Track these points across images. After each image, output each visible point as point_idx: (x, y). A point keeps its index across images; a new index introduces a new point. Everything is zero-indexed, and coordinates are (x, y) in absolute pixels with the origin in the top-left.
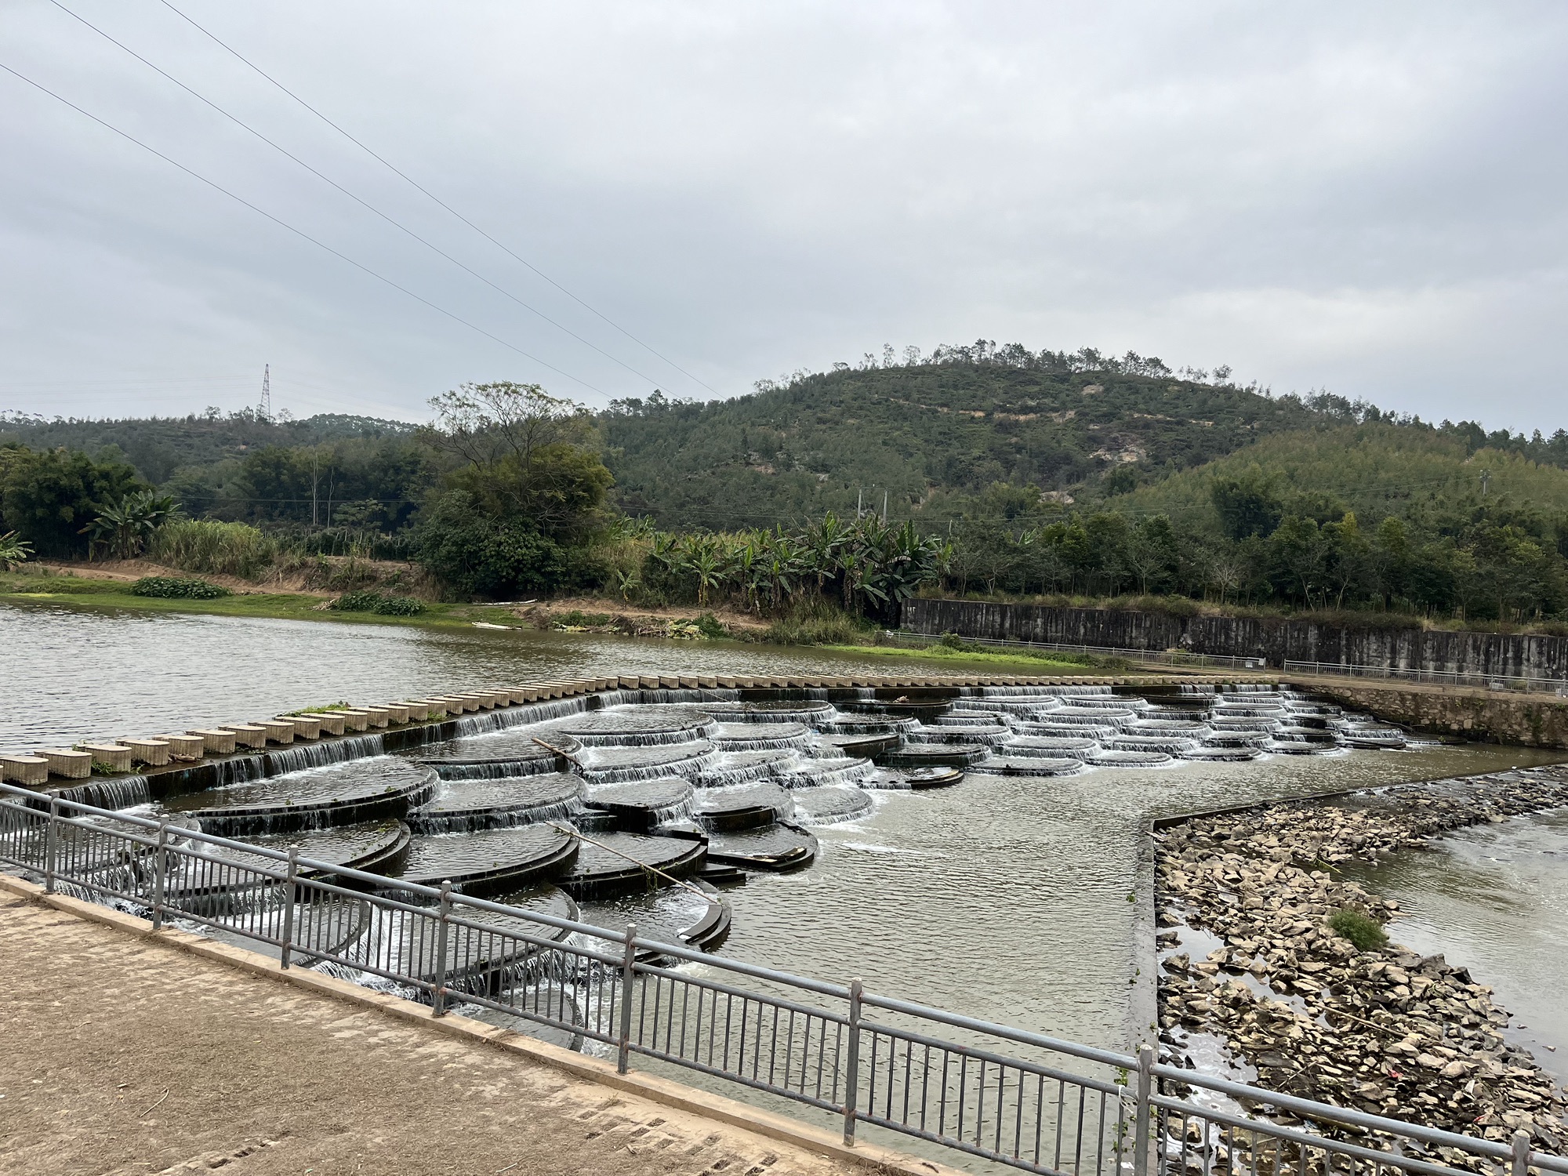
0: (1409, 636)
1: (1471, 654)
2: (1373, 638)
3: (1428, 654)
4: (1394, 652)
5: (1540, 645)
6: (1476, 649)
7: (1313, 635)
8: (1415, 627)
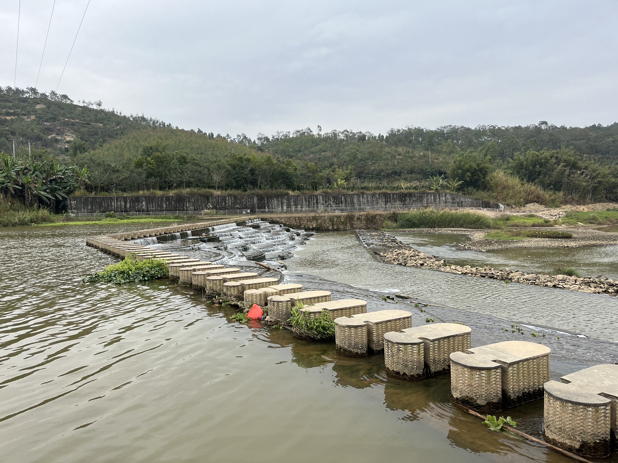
0: (286, 197)
1: (304, 202)
2: (275, 199)
3: (292, 203)
4: (282, 203)
5: (323, 197)
6: (305, 200)
7: (255, 199)
8: (288, 194)
